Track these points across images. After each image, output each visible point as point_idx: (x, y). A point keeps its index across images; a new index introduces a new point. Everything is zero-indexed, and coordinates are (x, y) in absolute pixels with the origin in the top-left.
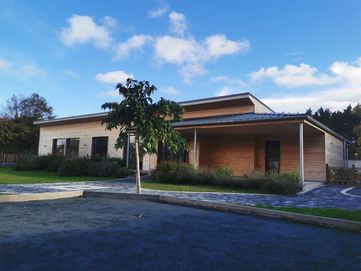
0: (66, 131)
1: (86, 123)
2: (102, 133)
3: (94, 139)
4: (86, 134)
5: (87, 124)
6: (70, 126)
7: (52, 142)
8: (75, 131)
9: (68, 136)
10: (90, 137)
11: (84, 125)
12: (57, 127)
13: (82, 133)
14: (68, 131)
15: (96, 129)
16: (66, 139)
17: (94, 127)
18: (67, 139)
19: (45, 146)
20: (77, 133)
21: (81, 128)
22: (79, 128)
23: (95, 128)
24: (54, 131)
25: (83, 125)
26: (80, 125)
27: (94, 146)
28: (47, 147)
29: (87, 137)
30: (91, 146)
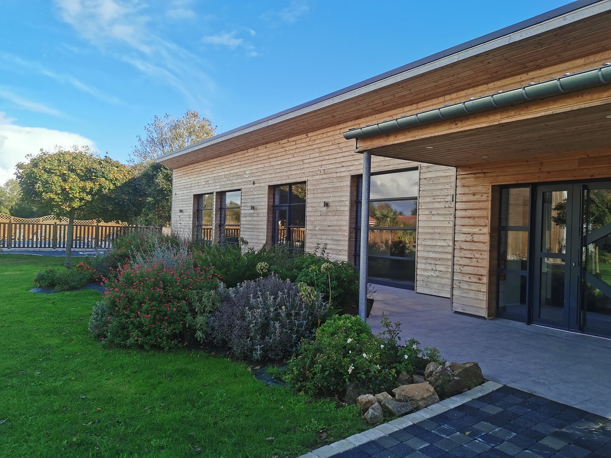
0: (216, 175)
2: (289, 173)
3: (272, 189)
4: (254, 179)
7: (192, 202)
8: (232, 172)
9: (219, 187)
10: (262, 185)
12: (200, 166)
13: (245, 176)
14: (219, 174)
15: (275, 163)
16: (215, 194)
17: (270, 156)
19: (181, 211)
20: (235, 178)
21: (243, 163)
22: (239, 163)
24: (194, 176)
26: (241, 156)
27: (272, 208)
28: (185, 214)
29: (257, 185)
30: (266, 211)
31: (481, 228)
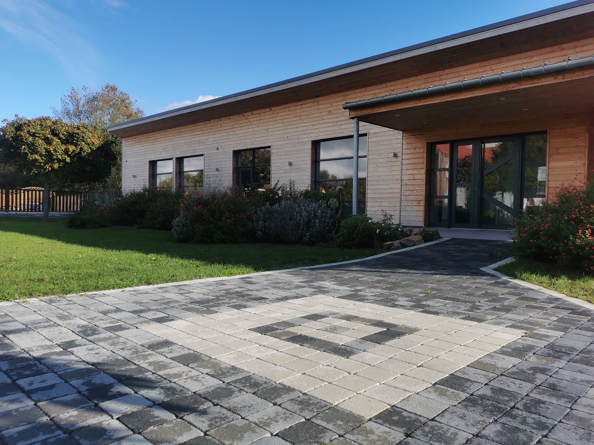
0: (175, 143)
1: (216, 120)
2: (254, 140)
3: (237, 154)
4: (217, 145)
5: (219, 123)
6: (182, 130)
7: (148, 167)
8: (193, 139)
9: (178, 153)
10: (227, 150)
11: (211, 124)
12: (155, 135)
13: (208, 143)
14: (179, 142)
15: (239, 132)
16: (174, 159)
17: (234, 126)
18: (177, 158)
19: (134, 176)
20: (197, 145)
21: (206, 132)
22: (201, 132)
23: (238, 129)
24: (148, 144)
25: (209, 125)
26: (204, 126)
27: (237, 170)
28: (139, 178)
29: (221, 150)
30: (231, 171)
31: (419, 170)
